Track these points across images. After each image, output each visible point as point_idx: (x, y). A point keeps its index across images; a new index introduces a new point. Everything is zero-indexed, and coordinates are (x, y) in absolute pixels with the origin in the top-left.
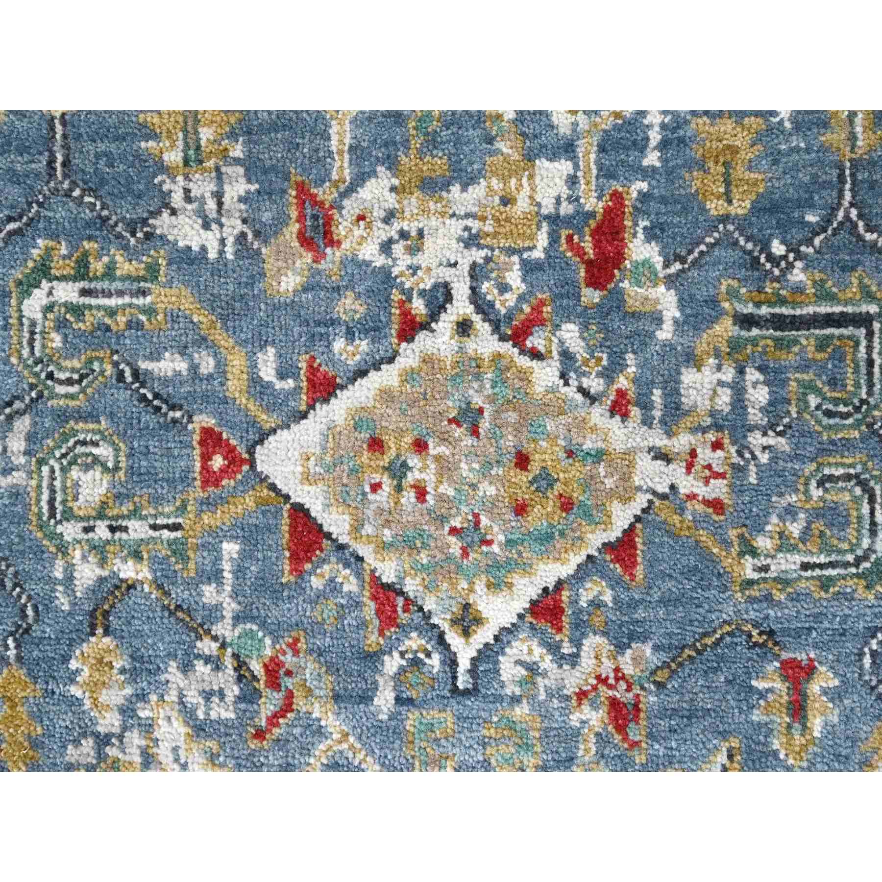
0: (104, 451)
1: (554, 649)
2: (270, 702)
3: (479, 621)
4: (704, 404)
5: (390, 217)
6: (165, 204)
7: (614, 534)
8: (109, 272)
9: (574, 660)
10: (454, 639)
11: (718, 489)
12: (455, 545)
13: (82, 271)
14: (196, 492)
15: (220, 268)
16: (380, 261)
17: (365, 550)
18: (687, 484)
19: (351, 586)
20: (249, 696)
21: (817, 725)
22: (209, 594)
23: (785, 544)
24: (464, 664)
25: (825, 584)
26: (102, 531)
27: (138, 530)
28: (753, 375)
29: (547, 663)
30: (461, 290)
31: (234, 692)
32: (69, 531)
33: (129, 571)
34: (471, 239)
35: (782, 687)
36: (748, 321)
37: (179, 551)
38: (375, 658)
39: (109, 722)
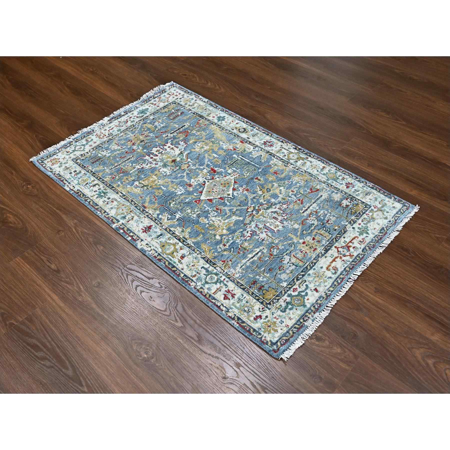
0: (187, 208)
1: (237, 191)
2: (219, 211)
3: (230, 194)
4: (231, 172)
5: (195, 181)
6: (176, 193)
7: (234, 182)
8: (176, 199)
9: (240, 190)
10: (229, 196)
11: (238, 175)
12: (223, 192)
13: (173, 201)
14: (198, 205)
15: (185, 193)
16: (197, 184)
17: (216, 197)
18: (235, 176)
19: (217, 200)
20: (217, 212)
21: (262, 180)
22: (206, 209)
23: (247, 174)
24: (232, 197)
25: (252, 173)
26: (193, 212)
27: (196, 210)
28: (233, 168)
29: (238, 192)
30: (205, 180)
31: (215, 213)
32: (190, 214)
33: (198, 213)
34: (203, 177)
35: (257, 180)
36: (229, 166)
37: (201, 209)
38: (224, 202)
39: (207, 222)
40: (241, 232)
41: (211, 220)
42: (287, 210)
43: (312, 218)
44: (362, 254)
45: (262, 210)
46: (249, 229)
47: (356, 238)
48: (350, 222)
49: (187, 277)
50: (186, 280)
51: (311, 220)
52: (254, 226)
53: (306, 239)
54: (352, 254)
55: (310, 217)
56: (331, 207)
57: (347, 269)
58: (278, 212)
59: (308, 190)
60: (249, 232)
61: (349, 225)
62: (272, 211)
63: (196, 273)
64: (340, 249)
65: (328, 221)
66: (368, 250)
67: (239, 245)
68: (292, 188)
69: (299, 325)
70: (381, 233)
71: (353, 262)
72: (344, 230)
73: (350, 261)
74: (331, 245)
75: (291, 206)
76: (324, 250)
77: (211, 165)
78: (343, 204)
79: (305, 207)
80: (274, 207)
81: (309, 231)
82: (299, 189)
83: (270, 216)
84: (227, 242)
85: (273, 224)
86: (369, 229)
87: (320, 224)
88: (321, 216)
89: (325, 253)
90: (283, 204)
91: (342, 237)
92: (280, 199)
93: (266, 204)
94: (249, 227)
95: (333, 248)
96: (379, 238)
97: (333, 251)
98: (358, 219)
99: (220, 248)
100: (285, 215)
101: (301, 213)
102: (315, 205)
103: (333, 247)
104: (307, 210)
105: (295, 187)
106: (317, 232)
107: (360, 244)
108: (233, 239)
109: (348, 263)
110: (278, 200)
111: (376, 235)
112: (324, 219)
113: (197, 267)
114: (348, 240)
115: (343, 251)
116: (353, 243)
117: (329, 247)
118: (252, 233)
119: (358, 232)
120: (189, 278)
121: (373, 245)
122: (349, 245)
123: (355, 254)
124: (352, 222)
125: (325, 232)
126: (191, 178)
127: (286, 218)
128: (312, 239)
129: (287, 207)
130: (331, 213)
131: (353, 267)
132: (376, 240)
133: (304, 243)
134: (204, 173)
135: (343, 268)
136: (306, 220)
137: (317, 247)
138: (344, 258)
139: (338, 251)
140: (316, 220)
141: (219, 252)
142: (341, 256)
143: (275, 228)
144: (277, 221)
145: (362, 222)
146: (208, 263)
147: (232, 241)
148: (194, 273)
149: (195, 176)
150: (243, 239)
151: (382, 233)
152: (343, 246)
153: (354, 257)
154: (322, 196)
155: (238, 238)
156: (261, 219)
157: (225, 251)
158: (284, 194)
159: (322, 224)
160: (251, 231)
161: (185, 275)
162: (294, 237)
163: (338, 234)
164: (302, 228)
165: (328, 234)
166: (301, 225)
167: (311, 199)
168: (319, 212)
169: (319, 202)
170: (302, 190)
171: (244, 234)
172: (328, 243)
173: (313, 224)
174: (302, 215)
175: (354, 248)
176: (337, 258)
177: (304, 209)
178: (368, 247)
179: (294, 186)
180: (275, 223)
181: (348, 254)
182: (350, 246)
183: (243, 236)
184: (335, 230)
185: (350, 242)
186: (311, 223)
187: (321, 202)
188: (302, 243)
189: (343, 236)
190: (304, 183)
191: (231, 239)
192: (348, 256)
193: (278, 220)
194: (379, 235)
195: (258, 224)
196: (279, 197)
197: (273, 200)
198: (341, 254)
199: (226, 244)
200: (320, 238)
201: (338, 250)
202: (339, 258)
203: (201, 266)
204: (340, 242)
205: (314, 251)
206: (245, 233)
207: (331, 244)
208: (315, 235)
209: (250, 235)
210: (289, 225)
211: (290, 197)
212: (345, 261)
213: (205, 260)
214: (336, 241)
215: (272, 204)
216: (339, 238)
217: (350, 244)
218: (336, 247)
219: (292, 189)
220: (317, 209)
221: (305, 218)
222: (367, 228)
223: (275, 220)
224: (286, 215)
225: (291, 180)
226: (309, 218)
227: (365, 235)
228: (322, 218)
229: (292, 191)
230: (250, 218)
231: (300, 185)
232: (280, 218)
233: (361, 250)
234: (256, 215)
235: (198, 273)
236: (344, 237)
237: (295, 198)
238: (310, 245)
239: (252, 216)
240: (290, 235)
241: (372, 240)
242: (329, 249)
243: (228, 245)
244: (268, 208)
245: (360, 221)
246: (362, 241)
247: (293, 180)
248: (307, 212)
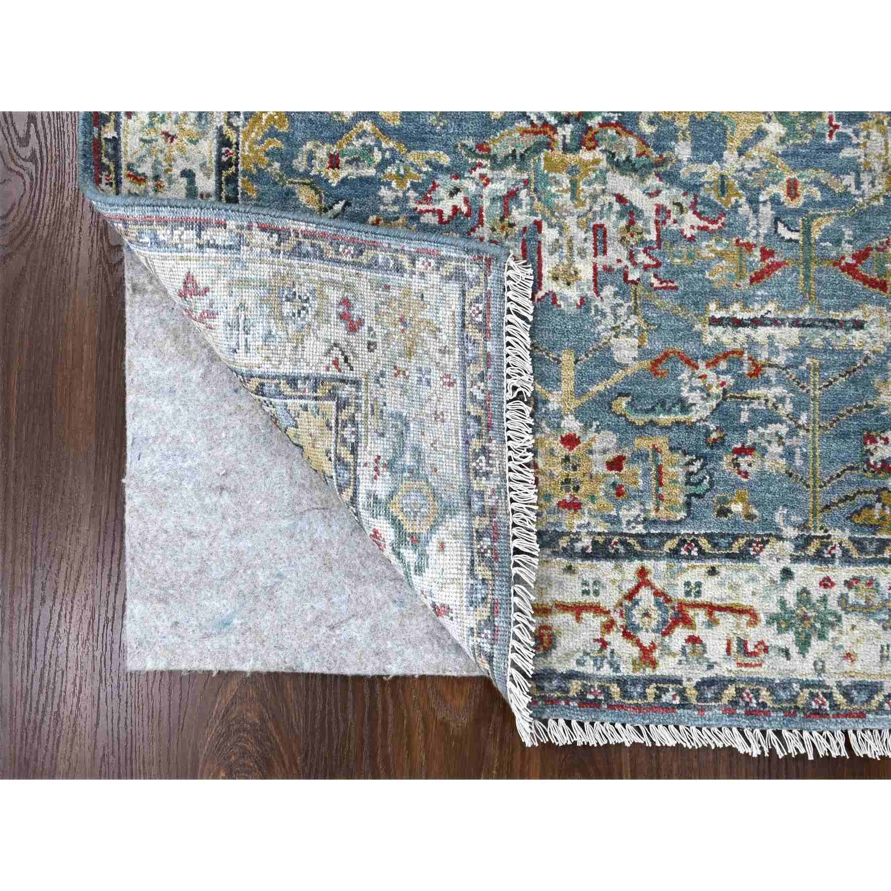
40: (437, 167)
42: (683, 248)
43: (711, 375)
44: (682, 693)
45: (597, 154)
46: (470, 186)
47: (746, 618)
48: (808, 540)
49: (115, 157)
50: (105, 160)
51: (699, 383)
52: (500, 187)
53: (591, 434)
54: (656, 654)
55: (713, 364)
56: (830, 410)
57: (575, 686)
58: (640, 224)
59: (848, 249)
60: (458, 200)
61: (789, 547)
62: (627, 193)
63: (150, 173)
64: (646, 596)
65: (743, 451)
66: (725, 701)
67: (374, 213)
68: (811, 173)
70: (846, 694)
71: (621, 682)
72: (749, 544)
73: (617, 669)
74: (638, 548)
75: (707, 248)
76: (595, 543)
78: (880, 443)
79: (745, 307)
80: (653, 182)
81: (639, 419)
82: (824, 204)
83: (597, 208)
84: (354, 161)
85: (565, 251)
86: (831, 634)
87: (708, 433)
88: (755, 405)
89: (585, 555)
90: (693, 205)
91: (711, 563)
92: (710, 172)
93: (642, 138)
94: (482, 176)
95: (631, 568)
96: (814, 706)
97: (617, 576)
98: (847, 559)
99: (311, 157)
100: (648, 261)
101: (706, 310)
102: (789, 335)
103: (637, 564)
104: (738, 323)
105: (823, 176)
106: (656, 450)
107: (728, 651)
108: (383, 165)
109: (606, 671)
110: (701, 168)
111: (821, 685)
112: (743, 428)
113: (175, 153)
114: (712, 592)
115: (646, 614)
116: (712, 623)
117: (622, 549)
118: (465, 209)
119: (783, 603)
120: (118, 167)
121: (764, 705)
122: (691, 613)
123: (667, 667)
124: (811, 550)
125: (682, 479)
127: (634, 276)
128: (610, 456)
129: (692, 239)
130: (792, 433)
131: (596, 704)
132: (794, 699)
133: (570, 441)
135: (573, 666)
136: (688, 362)
137: (588, 506)
138: (615, 639)
139: (630, 596)
140: (714, 403)
141: (290, 171)
142: (620, 622)
143: (556, 278)
144: (590, 258)
145: (848, 584)
146: (219, 174)
147: (371, 172)
148: (145, 169)
150: (412, 205)
151: (851, 701)
152: (670, 593)
153: (649, 671)
154: (859, 325)
155: (401, 178)
156: (554, 189)
157: (311, 186)
158: (749, 166)
159: (714, 435)
160: (466, 201)
161: (115, 142)
162: (567, 386)
163: (709, 537)
164: (636, 379)
165: (682, 499)
166: (646, 363)
167: (807, 296)
168: (767, 382)
169: (818, 342)
170: (827, 223)
171: (435, 186)
172: (640, 529)
173: (685, 408)
174: (698, 327)
175: (693, 640)
176: (597, 609)
177: (736, 310)
178: (739, 691)
179: (827, 168)
180: (577, 258)
181: (646, 638)
182: (688, 622)
183: (426, 190)
184: (723, 512)
185: (711, 608)
186: (685, 394)
187: (828, 349)
188: (566, 433)
189: (715, 563)
190: (876, 197)
191: (377, 157)
192: (638, 643)
193: (601, 260)
194: (829, 696)
195: (523, 194)
196: (719, 157)
197: (683, 150)
198: (626, 614)
199: (343, 160)
200: (641, 482)
201: (637, 589)
202: (604, 619)
203: (187, 166)
204: (682, 570)
205: (564, 504)
206: (445, 182)
207: (643, 544)
208: (640, 456)
209: (448, 212)
210: (609, 321)
211: (753, 202)
212: (607, 652)
213: (219, 155)
214: (675, 554)
215: (663, 162)
216: (694, 553)
217: (700, 617)
218: (642, 572)
219: (805, 176)
220: (774, 360)
221: (691, 348)
222: (832, 625)
223: (589, 245)
224: (646, 268)
226: (702, 365)
227: (788, 640)
228: (744, 417)
229: (792, 189)
230: (530, 140)
231: (853, 190)
232: (616, 254)
233: (701, 673)
234: (558, 152)
235: (156, 178)
236: (713, 572)
237: (763, 231)
238: (577, 475)
239: (541, 137)
240: (567, 358)
241: (786, 685)
242: (615, 556)
243: (343, 174)
244: (626, 167)
245: (841, 573)
246: (751, 648)
247: (855, 141)
248: (727, 337)
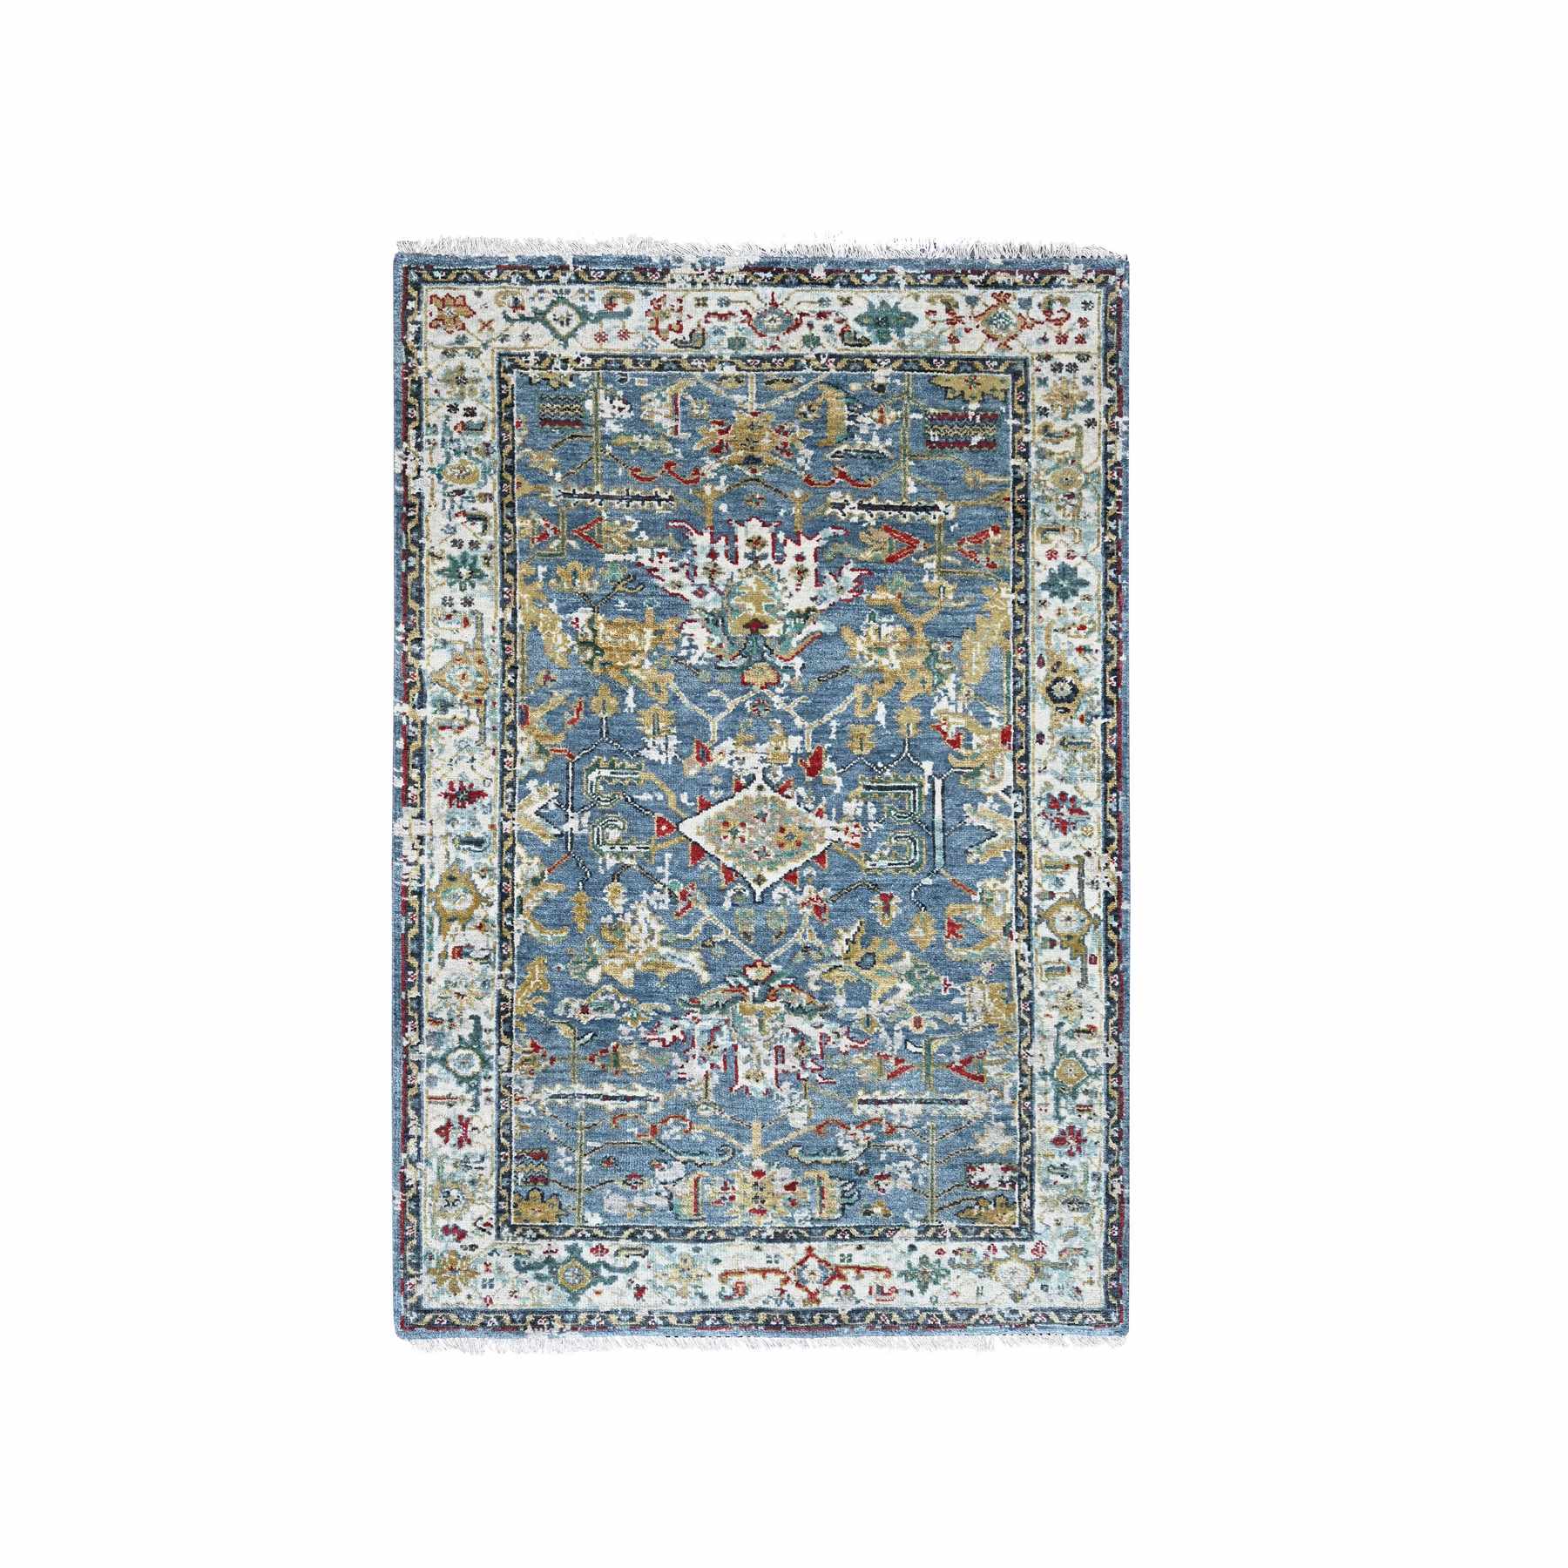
0: (619, 823)
1: (793, 889)
2: (681, 905)
3: (764, 880)
4: (852, 813)
5: (732, 752)
6: (645, 746)
7: (817, 853)
8: (623, 767)
9: (801, 893)
10: (755, 886)
11: (857, 840)
12: (756, 857)
13: (612, 766)
14: (655, 837)
15: (666, 766)
16: (728, 767)
17: (722, 858)
18: (845, 838)
19: (715, 868)
20: (674, 902)
21: (894, 914)
22: (660, 869)
23: (882, 857)
24: (758, 894)
25: (897, 870)
26: (618, 848)
27: (631, 848)
28: (870, 804)
29: (791, 894)
30: (759, 776)
31: (668, 900)
32: (605, 848)
33: (628, 861)
34: (763, 761)
35: (880, 902)
36: (868, 788)
37: (648, 856)
38: (724, 891)
39: (619, 910)
40: (662, 1013)
41: (634, 912)
42: (839, 1058)
43: (859, 1133)
44: (838, 1318)
45: (778, 1003)
46: (685, 1023)
47: (882, 1274)
48: (928, 1228)
49: (419, 1009)
50: (410, 1014)
51: (851, 1138)
52: (709, 1025)
53: (774, 1169)
54: (819, 1296)
55: (861, 1126)
56: (944, 1151)
57: (762, 1317)
58: (809, 1044)
59: (957, 1058)
60: (677, 1033)
61: (914, 1232)
62: (799, 1027)
63: (446, 1018)
64: (812, 1263)
65: (882, 1177)
66: (868, 1321)
67: (615, 1040)
68: (932, 1013)
69: (513, 1321)
70: (953, 1315)
71: (796, 1313)
72: (886, 1231)
73: (792, 1305)
74: (807, 1235)
75: (857, 1059)
76: (776, 1233)
77: (833, 736)
78: (978, 1170)
79: (884, 1092)
80: (817, 1019)
81: (808, 1160)
82: (939, 1032)
83: (777, 1036)
84: (600, 1009)
85: (755, 1062)
86: (942, 1281)
87: (857, 1167)
88: (890, 1150)
89: (768, 1240)
90: (847, 1033)
91: (858, 1243)
92: (860, 1013)
93: (811, 994)
94: (694, 1018)
95: (801, 1248)
96: (930, 1322)
97: (791, 1251)
98: (954, 1237)
99: (567, 1007)
100: (814, 1066)
101: (856, 1095)
102: (915, 1109)
103: (806, 1244)
104: (879, 1102)
105: (939, 1015)
106: (820, 1178)
107: (870, 1293)
108: (622, 1010)
109: (785, 1306)
110: (853, 1011)
111: (934, 1310)
112: (882, 1164)
113: (465, 1006)
114: (859, 1259)
115: (813, 1273)
116: (859, 1277)
117: (795, 1236)
118: (682, 1038)
119: (909, 1265)
121: (895, 1323)
122: (844, 1272)
123: (826, 1303)
124: (930, 1234)
125: (838, 1194)
126: (733, 736)
127: (804, 1075)
128: (787, 1182)
129: (846, 1053)
130: (917, 1166)
131: (778, 1327)
132: (916, 1318)
133: (759, 1174)
134: (783, 750)
135: (760, 1304)
136: (843, 1126)
137: (771, 1211)
138: (791, 1288)
139: (801, 1263)
140: (862, 1150)
141: (553, 1016)
142: (793, 1278)
143: (748, 1078)
144: (773, 1065)
145: (955, 1252)
146: (498, 1017)
147: (613, 1016)
148: (442, 1015)
149: (751, 737)
150: (643, 1035)
151: (956, 1319)
152: (830, 1260)
153: (814, 1306)
154: (964, 1102)
155: (634, 1020)
156: (746, 1025)
157: (568, 1024)
158: (887, 1009)
159: (862, 1168)
160: (682, 1032)
161: (419, 1000)
162: (756, 1141)
163: (858, 1228)
164: (806, 1137)
165: (838, 1206)
166: (813, 1127)
167: (928, 1086)
168: (899, 1136)
169: (935, 1112)
170: (941, 1043)
171: (659, 1024)
172: (809, 1224)
173: (840, 1152)
174: (850, 1105)
175: (846, 1287)
176: (777, 1271)
177: (878, 1095)
178: (878, 1316)
179: (943, 1010)
180: (763, 1066)
181: (812, 1287)
182: (842, 1277)
183: (653, 1026)
184: (868, 1213)
185: (858, 1269)
186: (841, 1144)
187: (942, 1116)
188: (755, 1169)
189: (862, 1243)
190: (978, 1027)
191: (617, 1006)
192: (807, 1290)
193: (781, 1067)
194: (941, 1316)
195: (724, 1028)
196: (866, 1004)
197: (840, 1000)
198: (797, 1273)
199: (591, 1009)
200: (809, 1198)
201: (806, 1258)
202: (782, 1277)
203: (474, 1013)
204: (838, 1247)
205: (753, 1211)
206: (667, 1022)
207: (810, 1233)
208: (809, 1182)
209: (669, 1039)
210: (787, 1103)
211: (890, 1031)
212: (785, 1296)
213: (499, 1006)
214: (833, 1238)
215: (826, 1007)
216: (847, 1237)
217: (851, 1274)
218: (810, 1249)
219: (926, 1016)
220: (904, 1123)
221: (845, 1118)
222: (943, 1276)
223: (772, 1058)
224: (813, 1071)
225: (959, 988)
226: (853, 1128)
227: (913, 1285)
228: (883, 1157)
229: (918, 1023)
230: (729, 995)
231: (961, 1023)
232: (791, 1063)
233: (851, 1306)
234: (749, 1003)
235: (451, 1020)
236: (860, 1248)
237: (897, 1047)
238: (764, 1194)
239: (737, 994)
240: (756, 1124)
241: (910, 1311)
242: (791, 1240)
243: (591, 1017)
244: (799, 1011)
245: (950, 1246)
246: (886, 1291)
247: (962, 993)
248: (870, 1111)
